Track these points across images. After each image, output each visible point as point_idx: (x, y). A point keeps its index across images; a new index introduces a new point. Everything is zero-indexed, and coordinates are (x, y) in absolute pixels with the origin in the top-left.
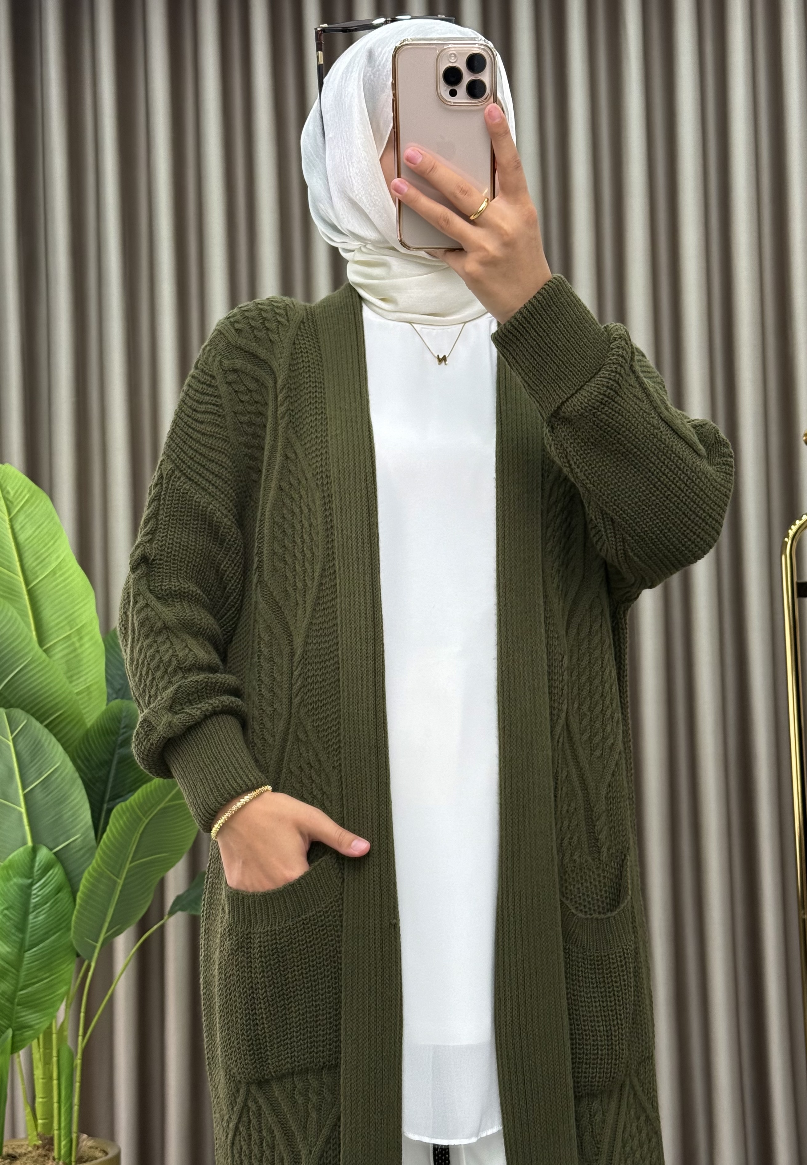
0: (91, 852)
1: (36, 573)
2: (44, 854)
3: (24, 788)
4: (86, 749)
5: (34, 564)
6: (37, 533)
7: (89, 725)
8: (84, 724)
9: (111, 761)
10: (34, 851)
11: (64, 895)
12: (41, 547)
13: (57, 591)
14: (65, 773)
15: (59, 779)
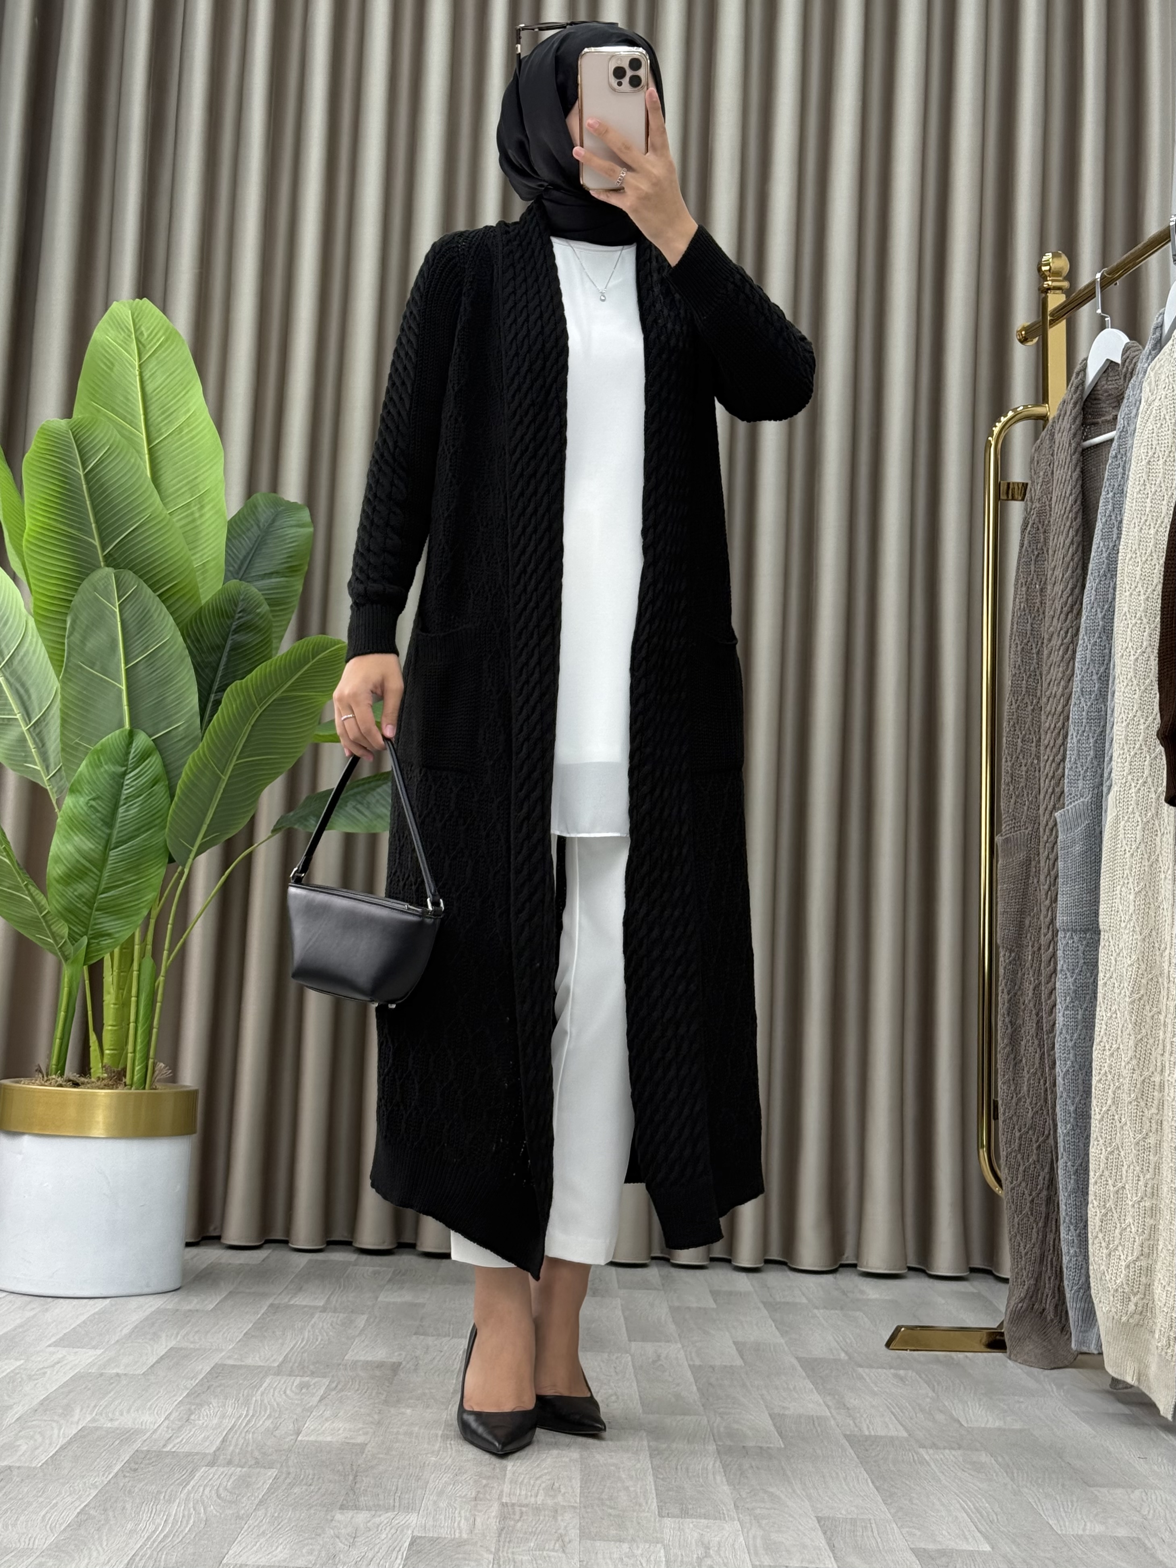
0: (194, 743)
1: (160, 429)
2: (142, 740)
3: (126, 663)
4: (198, 629)
5: (160, 419)
6: (166, 382)
7: (203, 602)
8: (198, 598)
9: (224, 647)
10: (131, 735)
11: (160, 789)
12: (170, 398)
13: (182, 451)
14: (172, 651)
15: (166, 656)
